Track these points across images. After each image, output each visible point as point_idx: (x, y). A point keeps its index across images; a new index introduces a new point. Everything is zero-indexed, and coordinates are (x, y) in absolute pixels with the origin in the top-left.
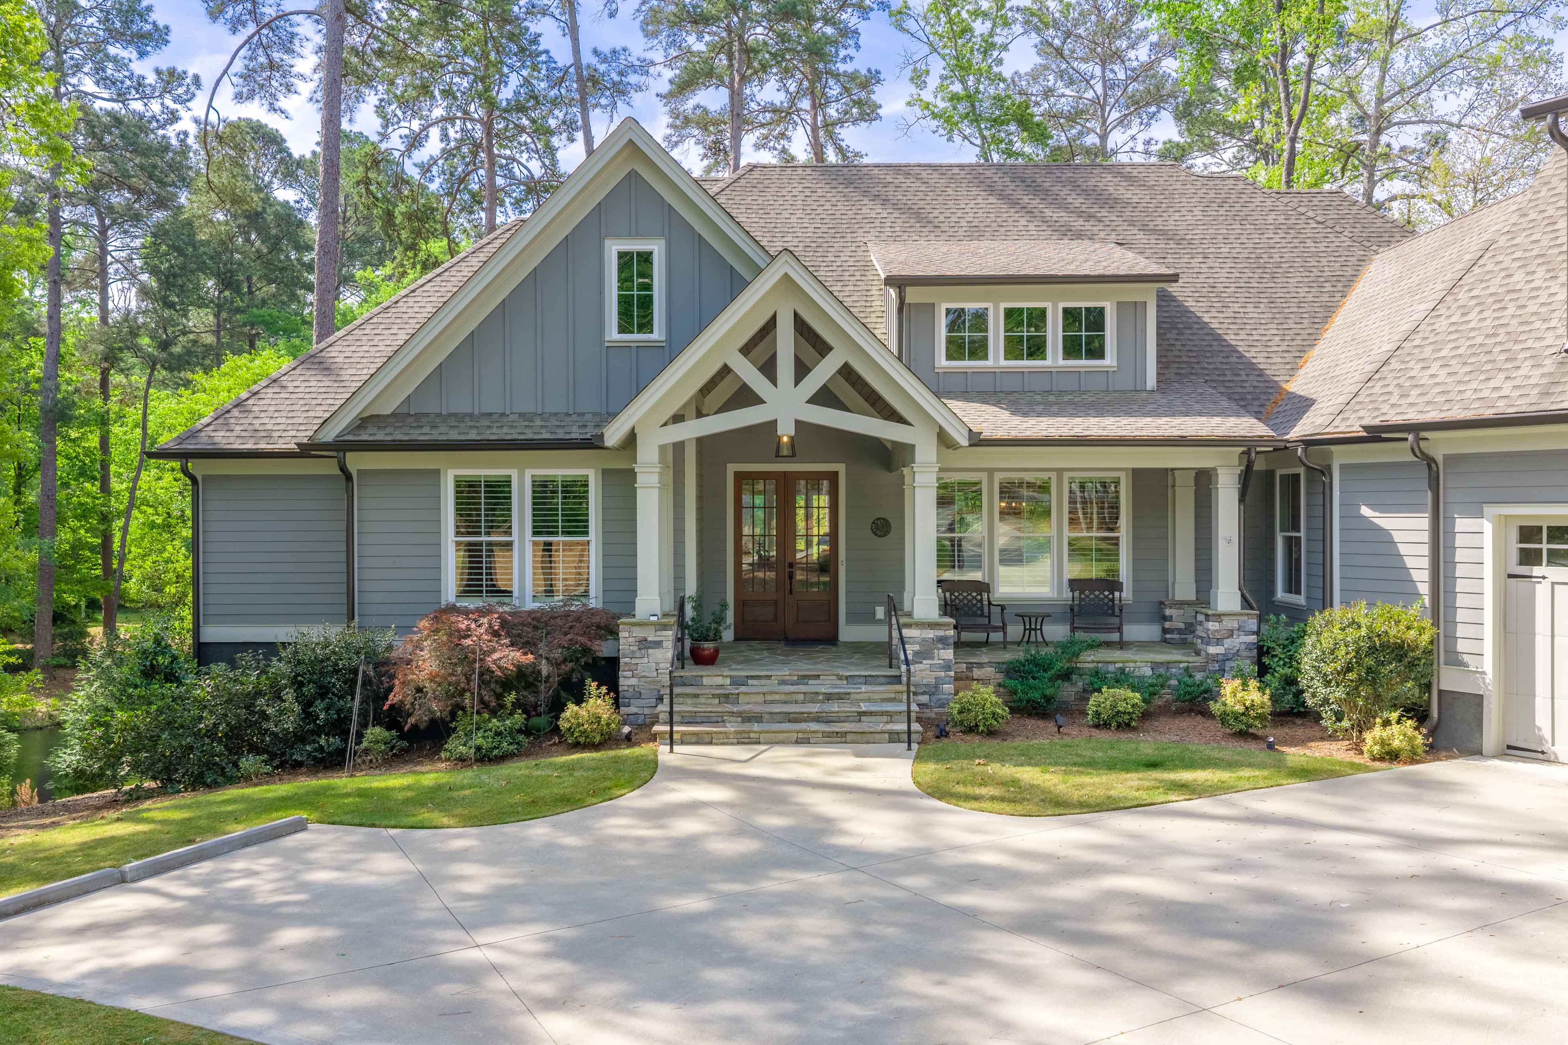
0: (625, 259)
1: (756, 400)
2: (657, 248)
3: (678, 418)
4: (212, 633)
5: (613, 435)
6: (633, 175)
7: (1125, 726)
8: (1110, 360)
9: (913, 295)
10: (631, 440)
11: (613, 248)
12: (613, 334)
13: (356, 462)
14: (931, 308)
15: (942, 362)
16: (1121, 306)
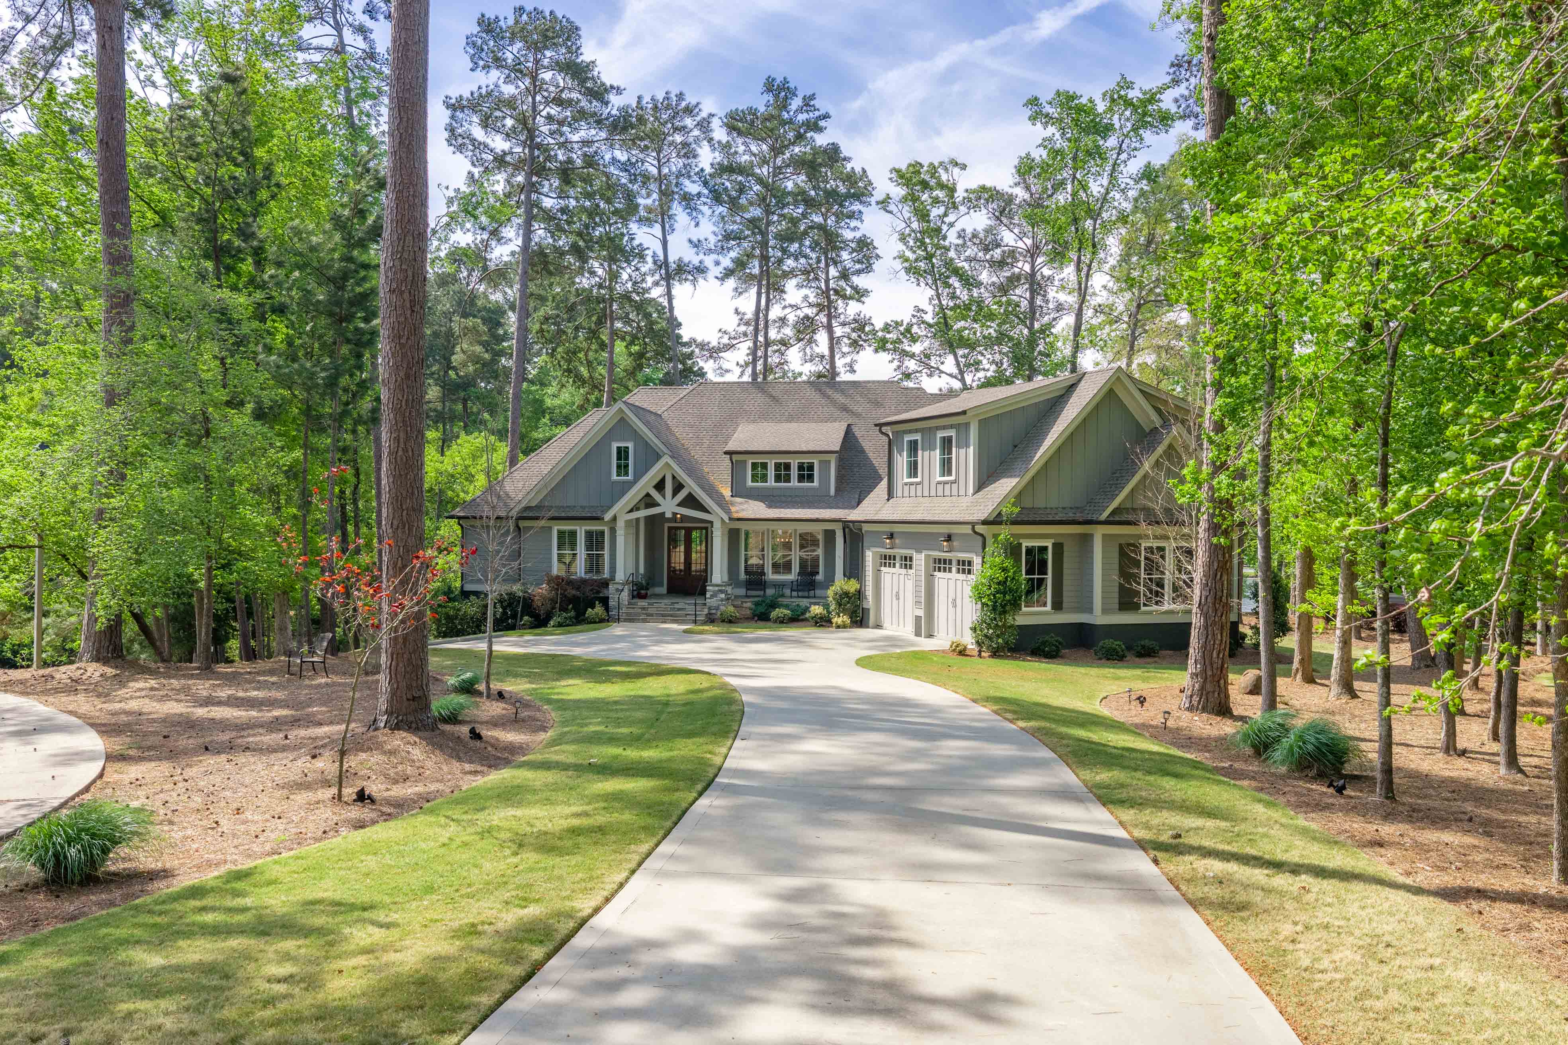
0: (619, 449)
1: (656, 504)
2: (630, 445)
3: (631, 511)
4: (469, 587)
5: (608, 517)
6: (622, 419)
7: (782, 622)
8: (816, 484)
9: (735, 457)
10: (614, 519)
11: (615, 445)
12: (615, 477)
13: (522, 524)
14: (745, 462)
15: (749, 483)
16: (820, 462)
